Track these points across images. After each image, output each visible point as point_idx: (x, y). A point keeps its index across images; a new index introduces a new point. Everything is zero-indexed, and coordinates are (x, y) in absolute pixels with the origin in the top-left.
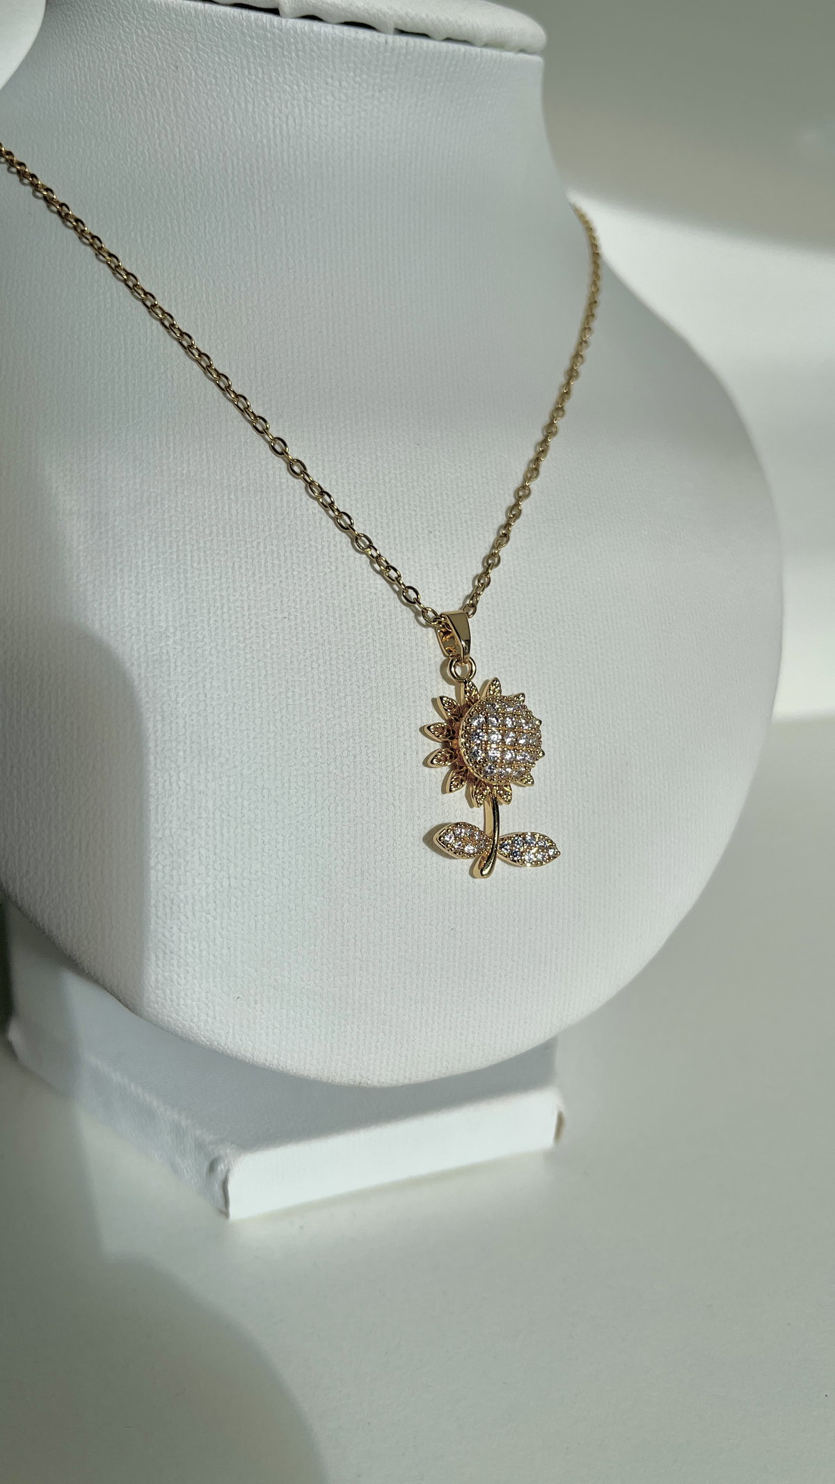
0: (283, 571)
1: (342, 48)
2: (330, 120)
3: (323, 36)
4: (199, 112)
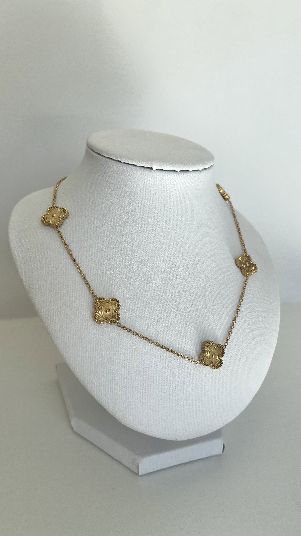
0: (156, 309)
1: (168, 177)
2: (164, 194)
3: (163, 174)
4: (132, 193)
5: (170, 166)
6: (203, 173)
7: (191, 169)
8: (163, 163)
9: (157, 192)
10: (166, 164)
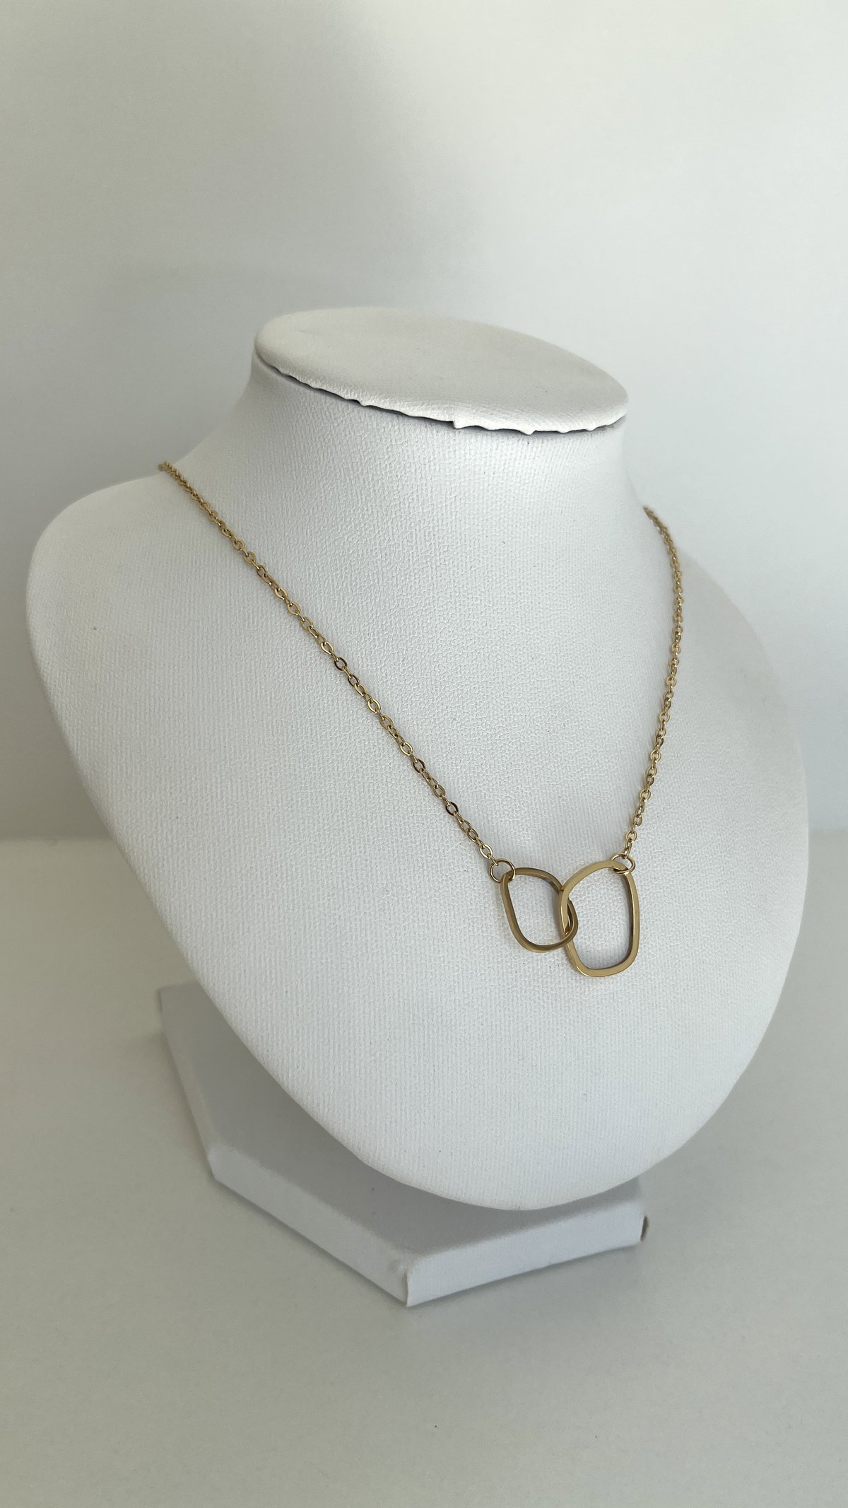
1: (497, 449)
2: (485, 499)
3: (484, 441)
4: (392, 495)
5: (504, 418)
6: (598, 438)
7: (564, 428)
8: (485, 409)
9: (465, 494)
10: (495, 412)
